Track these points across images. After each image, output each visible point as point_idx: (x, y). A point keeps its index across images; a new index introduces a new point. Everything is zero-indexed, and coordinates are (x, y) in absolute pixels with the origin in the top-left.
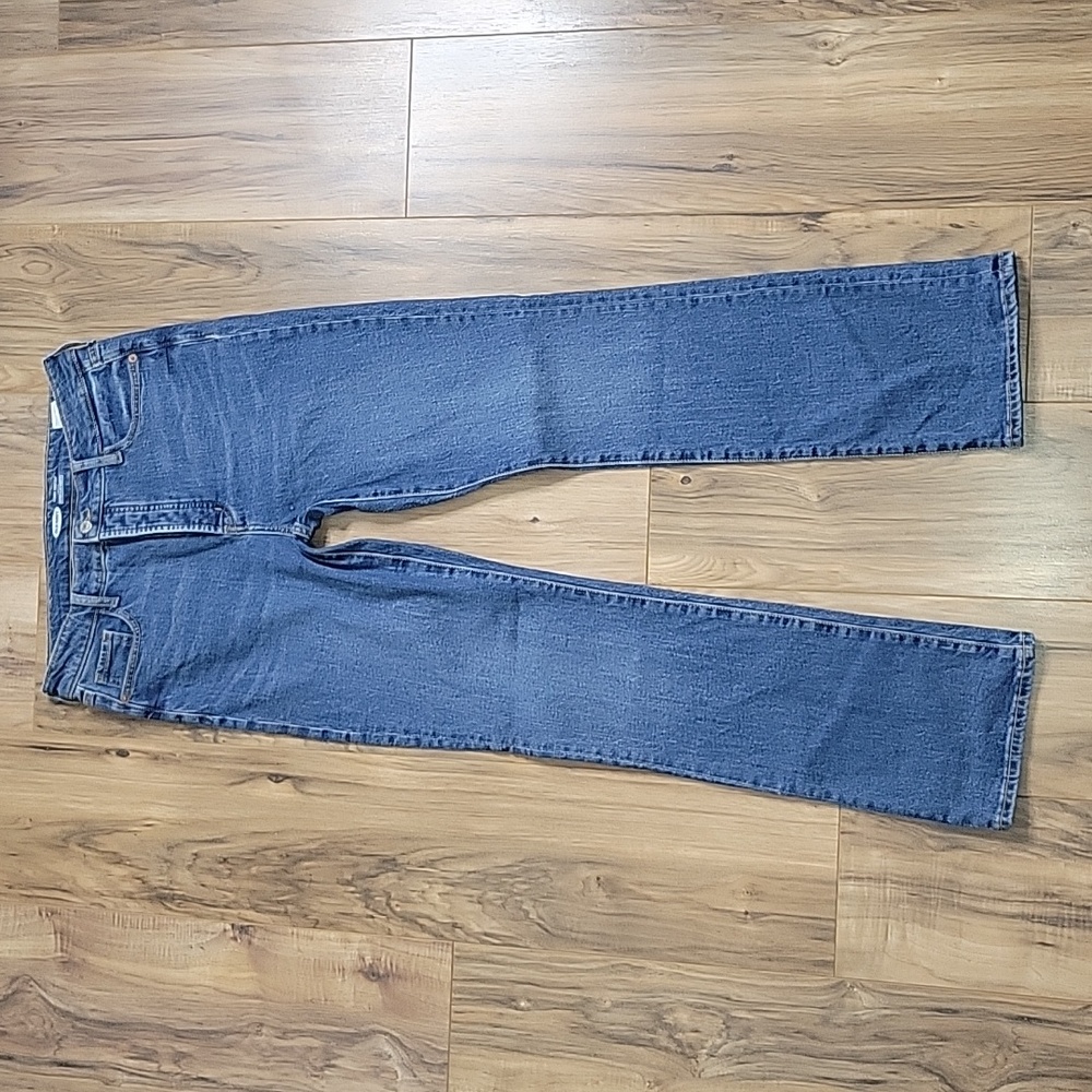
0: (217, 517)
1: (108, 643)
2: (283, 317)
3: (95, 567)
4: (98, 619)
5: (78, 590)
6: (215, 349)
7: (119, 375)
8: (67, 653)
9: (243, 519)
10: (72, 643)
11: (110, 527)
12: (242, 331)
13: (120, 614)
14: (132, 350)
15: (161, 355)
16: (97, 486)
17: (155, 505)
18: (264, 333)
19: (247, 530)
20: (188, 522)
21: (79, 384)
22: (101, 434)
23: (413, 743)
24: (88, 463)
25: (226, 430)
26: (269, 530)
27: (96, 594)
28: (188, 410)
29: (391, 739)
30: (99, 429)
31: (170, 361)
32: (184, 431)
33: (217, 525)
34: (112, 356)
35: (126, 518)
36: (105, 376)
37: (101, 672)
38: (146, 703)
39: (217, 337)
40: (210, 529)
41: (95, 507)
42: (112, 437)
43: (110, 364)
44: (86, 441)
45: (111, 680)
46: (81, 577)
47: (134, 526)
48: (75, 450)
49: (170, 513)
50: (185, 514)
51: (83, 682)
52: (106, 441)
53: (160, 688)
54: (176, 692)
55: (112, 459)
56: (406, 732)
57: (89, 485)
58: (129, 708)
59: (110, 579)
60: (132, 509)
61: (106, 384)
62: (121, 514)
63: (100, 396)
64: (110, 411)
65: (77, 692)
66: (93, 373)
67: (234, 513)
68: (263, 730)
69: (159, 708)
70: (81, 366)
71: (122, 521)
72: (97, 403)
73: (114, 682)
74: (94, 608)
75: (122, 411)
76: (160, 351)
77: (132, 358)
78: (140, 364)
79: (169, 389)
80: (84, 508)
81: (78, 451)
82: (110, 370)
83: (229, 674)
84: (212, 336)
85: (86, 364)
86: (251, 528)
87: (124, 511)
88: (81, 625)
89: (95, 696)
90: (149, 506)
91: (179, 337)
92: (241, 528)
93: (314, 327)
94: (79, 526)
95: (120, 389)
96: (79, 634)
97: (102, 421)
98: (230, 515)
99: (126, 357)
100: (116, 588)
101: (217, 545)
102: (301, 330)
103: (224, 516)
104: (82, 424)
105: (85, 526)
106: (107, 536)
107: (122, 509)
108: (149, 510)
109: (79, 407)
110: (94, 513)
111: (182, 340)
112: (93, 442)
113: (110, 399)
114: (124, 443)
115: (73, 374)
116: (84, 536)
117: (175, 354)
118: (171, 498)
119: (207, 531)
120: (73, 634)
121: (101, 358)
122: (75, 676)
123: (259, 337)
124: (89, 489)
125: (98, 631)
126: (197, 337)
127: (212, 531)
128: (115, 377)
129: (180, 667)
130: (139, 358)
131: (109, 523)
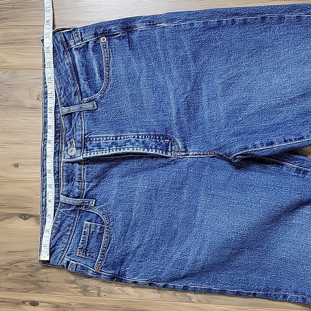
0: (167, 145)
1: (87, 230)
2: (213, 13)
3: (77, 179)
4: (79, 213)
5: (65, 193)
6: (163, 33)
7: (93, 51)
8: (58, 235)
9: (185, 147)
10: (62, 228)
11: (91, 150)
12: (182, 22)
13: (96, 211)
14: (103, 34)
15: (124, 37)
16: (79, 124)
17: (121, 136)
18: (197, 24)
19: (188, 155)
20: (146, 147)
21: (66, 56)
22: (80, 90)
23: (300, 300)
24: (73, 109)
25: (170, 86)
26: (203, 154)
27: (78, 197)
28: (144, 74)
29: (285, 296)
30: (80, 86)
31: (130, 42)
32: (142, 87)
33: (167, 151)
34: (89, 38)
35: (102, 144)
36: (84, 51)
37: (82, 248)
38: (112, 272)
39: (165, 25)
40: (163, 153)
41: (79, 138)
42: (89, 92)
43: (88, 43)
44: (70, 94)
45: (87, 255)
46: (67, 185)
47: (108, 149)
48: (63, 100)
49: (133, 140)
50: (143, 142)
51: (68, 255)
52: (84, 95)
53: (122, 262)
54: (133, 265)
55: (89, 106)
56: (296, 293)
57: (73, 123)
58: (101, 274)
59: (87, 187)
60: (105, 139)
61: (84, 56)
62: (98, 142)
63: (81, 64)
64: (87, 75)
65: (65, 262)
66: (76, 49)
67: (180, 143)
68: (195, 291)
69: (121, 276)
70: (68, 44)
71: (99, 146)
72: (79, 69)
73: (89, 256)
74: (77, 206)
75: (95, 75)
76: (124, 35)
77: (103, 40)
78: (109, 43)
79: (129, 60)
80: (70, 139)
81: (65, 101)
82: (88, 47)
83: (170, 255)
84: (161, 24)
85: (71, 43)
86: (191, 153)
87: (99, 140)
88: (68, 217)
89: (77, 265)
90: (116, 137)
91: (137, 25)
92: (184, 154)
93: (233, 22)
94: (67, 151)
95: (94, 60)
96: (67, 222)
97: (82, 81)
98: (177, 144)
99: (98, 39)
100: (92, 193)
101: (165, 165)
102: (224, 23)
103: (171, 146)
104: (68, 83)
105: (72, 151)
106: (88, 156)
107: (98, 139)
108: (116, 139)
109: (66, 71)
110: (78, 142)
111: (140, 27)
112: (75, 95)
113: (87, 67)
114: (98, 96)
115: (62, 49)
116: (71, 157)
117: (135, 37)
118: (132, 132)
119: (161, 154)
120: (62, 222)
121: (82, 38)
122: (63, 251)
123: (195, 26)
124: (73, 126)
125: (80, 222)
126: (150, 25)
127: (164, 154)
128: (91, 52)
129: (138, 247)
130: (109, 40)
131: (90, 147)
